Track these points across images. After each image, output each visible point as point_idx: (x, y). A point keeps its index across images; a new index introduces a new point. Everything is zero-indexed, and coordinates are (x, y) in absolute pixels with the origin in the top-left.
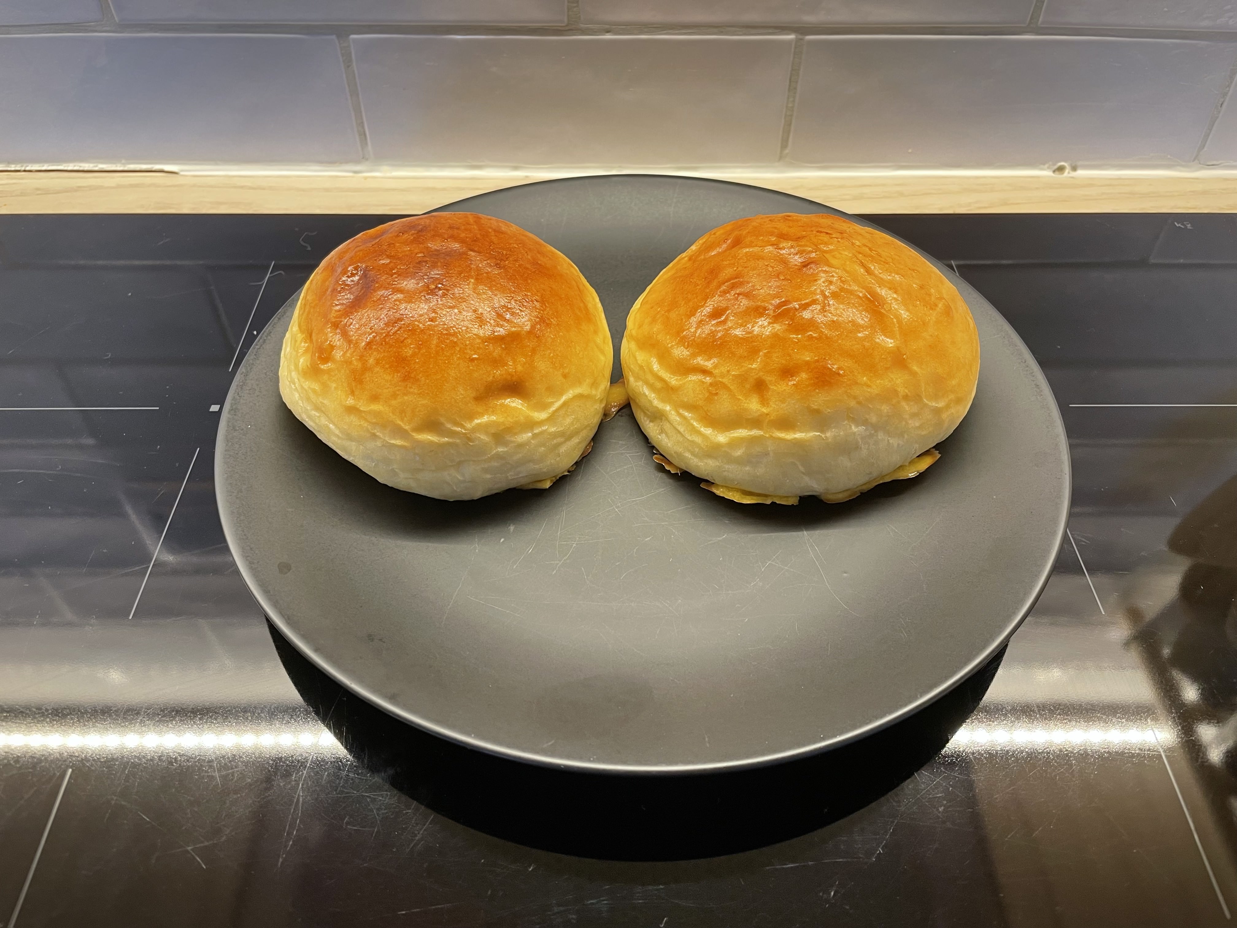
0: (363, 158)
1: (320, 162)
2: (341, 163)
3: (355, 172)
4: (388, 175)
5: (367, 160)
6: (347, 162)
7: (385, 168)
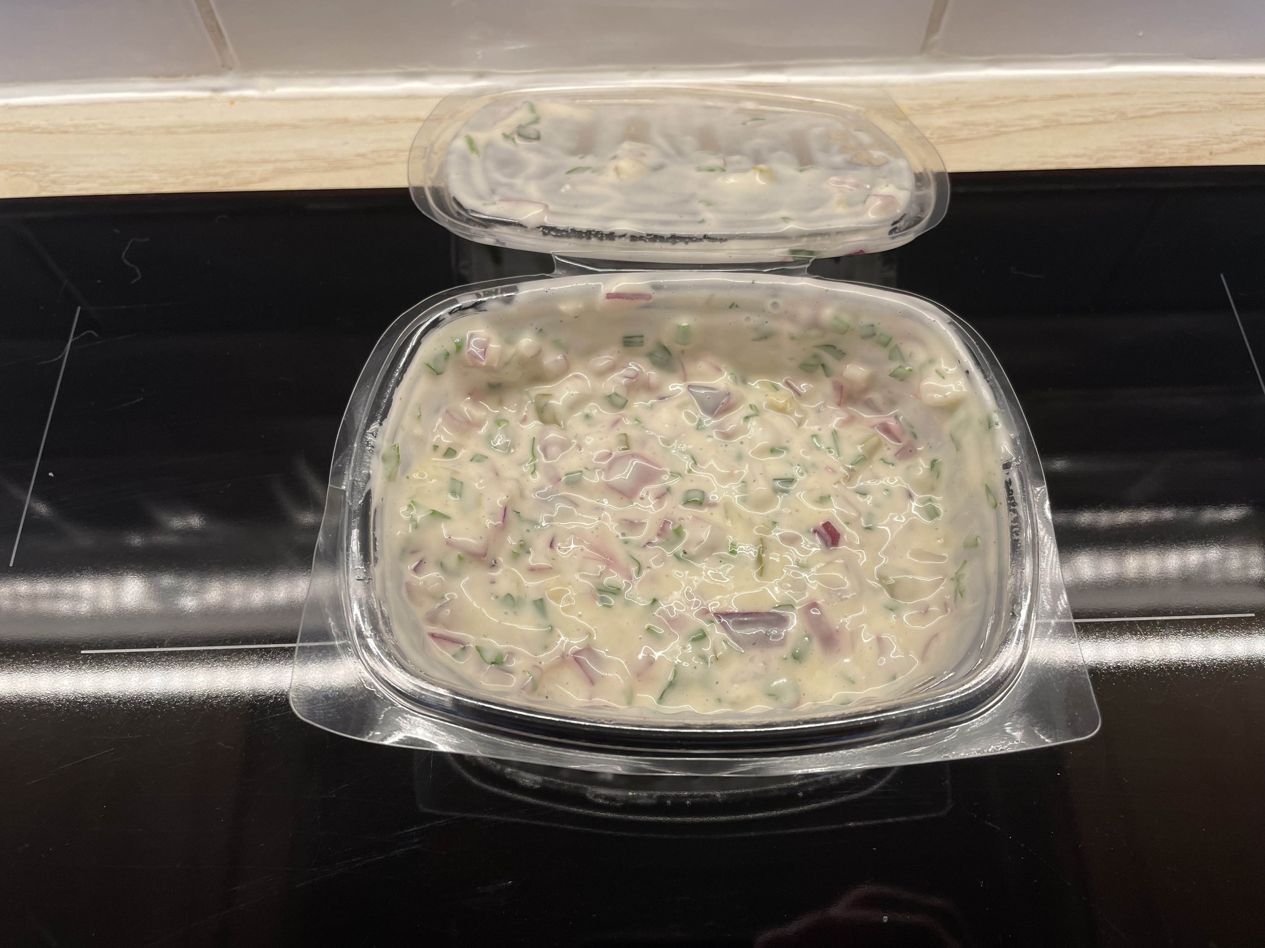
0: (223, 66)
1: (155, 76)
2: (189, 75)
3: (214, 90)
4: (269, 93)
5: (230, 69)
6: (198, 73)
7: (263, 81)
